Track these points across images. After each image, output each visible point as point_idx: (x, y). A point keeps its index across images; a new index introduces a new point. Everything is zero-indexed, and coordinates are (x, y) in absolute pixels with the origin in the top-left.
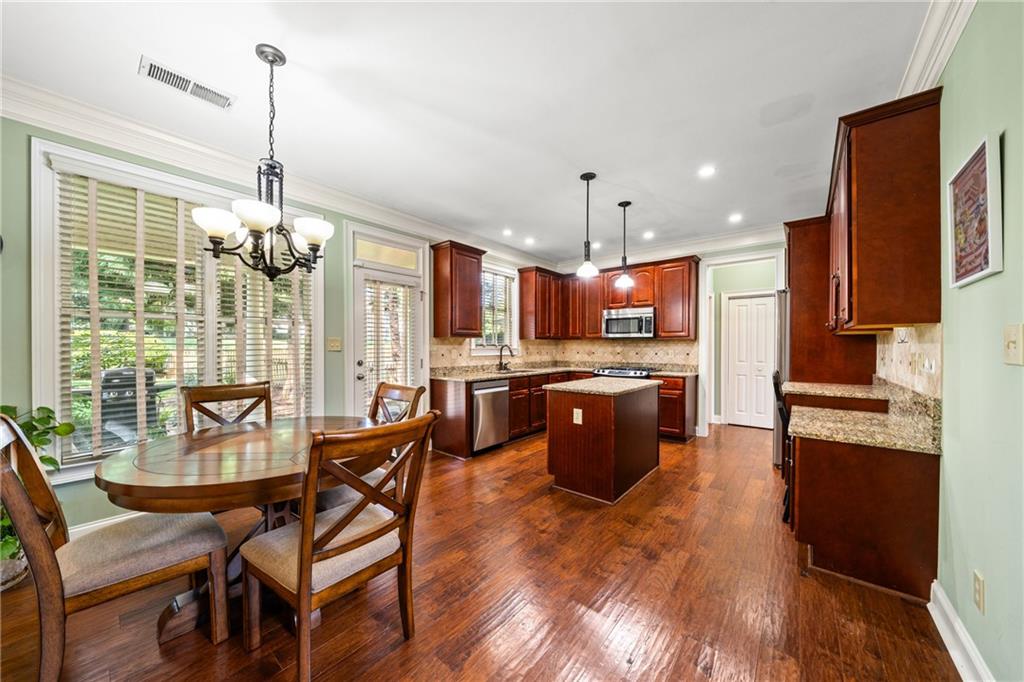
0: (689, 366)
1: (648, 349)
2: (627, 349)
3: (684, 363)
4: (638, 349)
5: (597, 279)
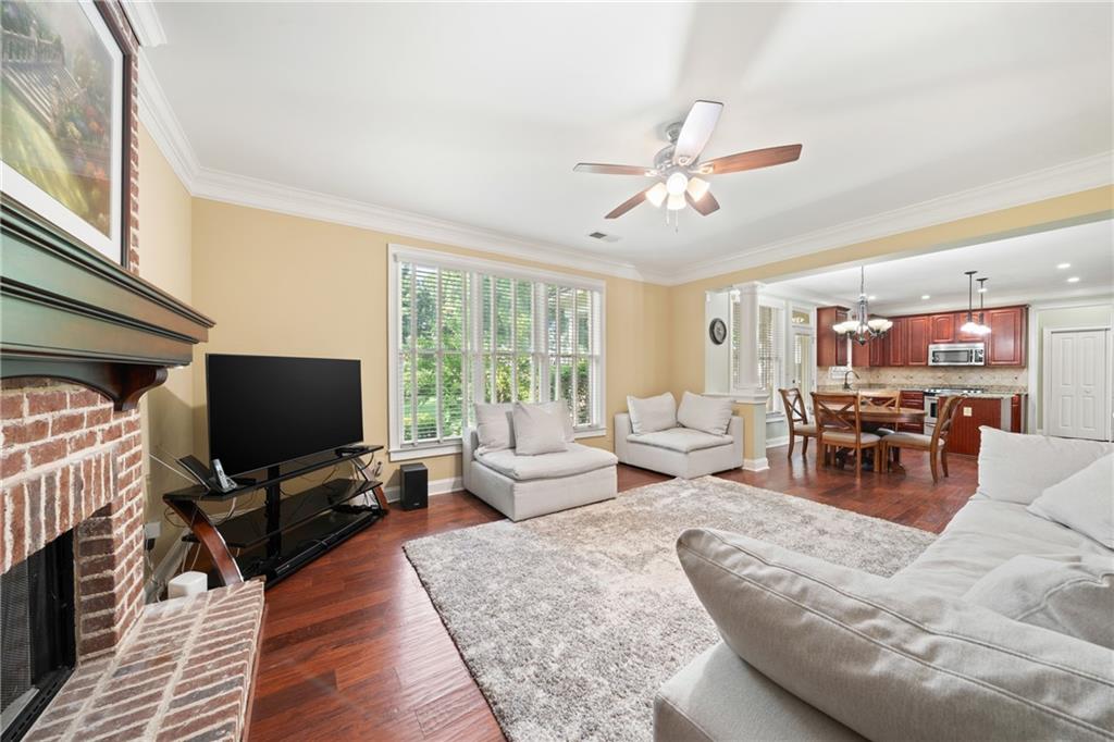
0: (1017, 387)
1: (978, 374)
2: (950, 374)
4: (961, 375)
5: (921, 320)
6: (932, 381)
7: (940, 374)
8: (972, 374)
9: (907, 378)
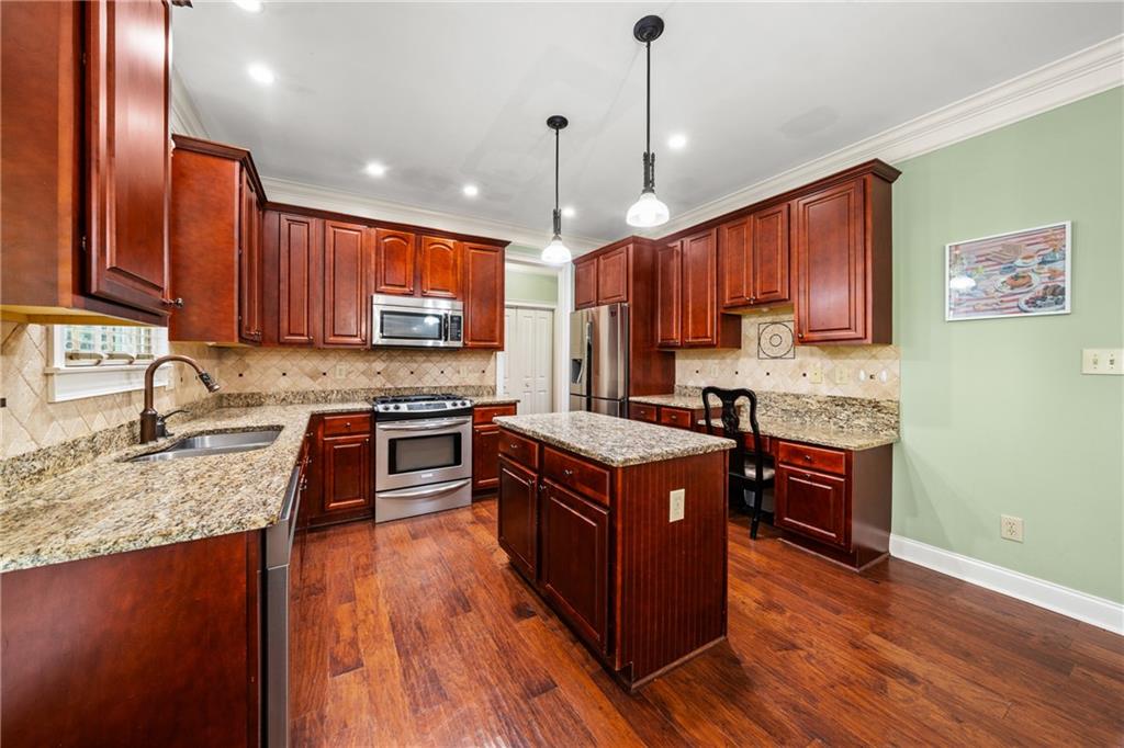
0: (485, 387)
1: (430, 365)
2: (395, 365)
3: (479, 384)
4: (414, 366)
5: (352, 232)
6: (378, 382)
7: (379, 365)
8: (428, 366)
9: (313, 377)
